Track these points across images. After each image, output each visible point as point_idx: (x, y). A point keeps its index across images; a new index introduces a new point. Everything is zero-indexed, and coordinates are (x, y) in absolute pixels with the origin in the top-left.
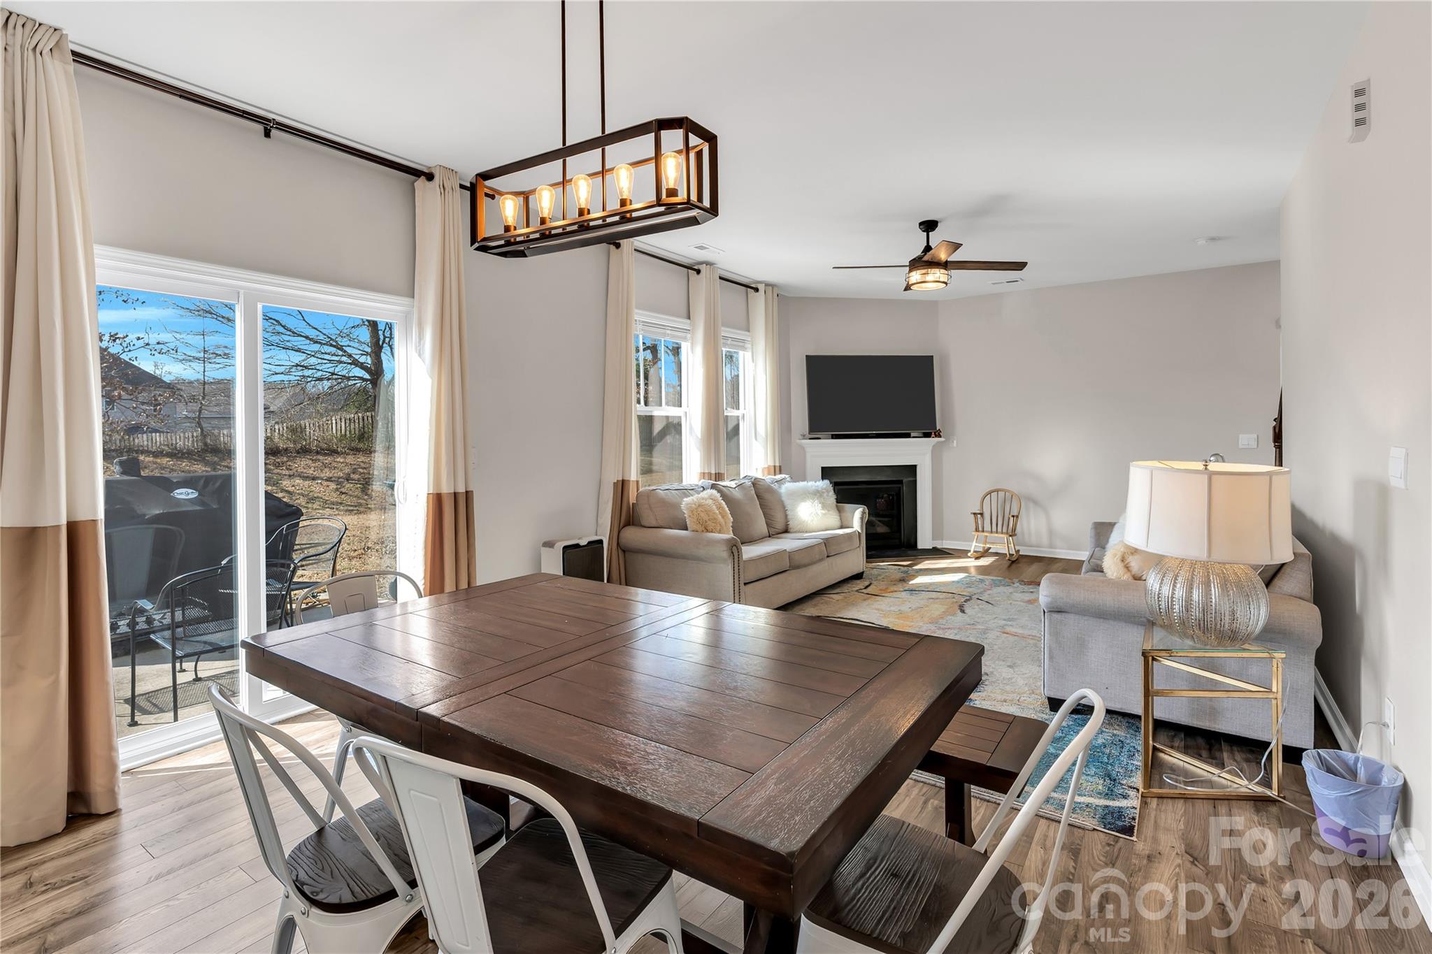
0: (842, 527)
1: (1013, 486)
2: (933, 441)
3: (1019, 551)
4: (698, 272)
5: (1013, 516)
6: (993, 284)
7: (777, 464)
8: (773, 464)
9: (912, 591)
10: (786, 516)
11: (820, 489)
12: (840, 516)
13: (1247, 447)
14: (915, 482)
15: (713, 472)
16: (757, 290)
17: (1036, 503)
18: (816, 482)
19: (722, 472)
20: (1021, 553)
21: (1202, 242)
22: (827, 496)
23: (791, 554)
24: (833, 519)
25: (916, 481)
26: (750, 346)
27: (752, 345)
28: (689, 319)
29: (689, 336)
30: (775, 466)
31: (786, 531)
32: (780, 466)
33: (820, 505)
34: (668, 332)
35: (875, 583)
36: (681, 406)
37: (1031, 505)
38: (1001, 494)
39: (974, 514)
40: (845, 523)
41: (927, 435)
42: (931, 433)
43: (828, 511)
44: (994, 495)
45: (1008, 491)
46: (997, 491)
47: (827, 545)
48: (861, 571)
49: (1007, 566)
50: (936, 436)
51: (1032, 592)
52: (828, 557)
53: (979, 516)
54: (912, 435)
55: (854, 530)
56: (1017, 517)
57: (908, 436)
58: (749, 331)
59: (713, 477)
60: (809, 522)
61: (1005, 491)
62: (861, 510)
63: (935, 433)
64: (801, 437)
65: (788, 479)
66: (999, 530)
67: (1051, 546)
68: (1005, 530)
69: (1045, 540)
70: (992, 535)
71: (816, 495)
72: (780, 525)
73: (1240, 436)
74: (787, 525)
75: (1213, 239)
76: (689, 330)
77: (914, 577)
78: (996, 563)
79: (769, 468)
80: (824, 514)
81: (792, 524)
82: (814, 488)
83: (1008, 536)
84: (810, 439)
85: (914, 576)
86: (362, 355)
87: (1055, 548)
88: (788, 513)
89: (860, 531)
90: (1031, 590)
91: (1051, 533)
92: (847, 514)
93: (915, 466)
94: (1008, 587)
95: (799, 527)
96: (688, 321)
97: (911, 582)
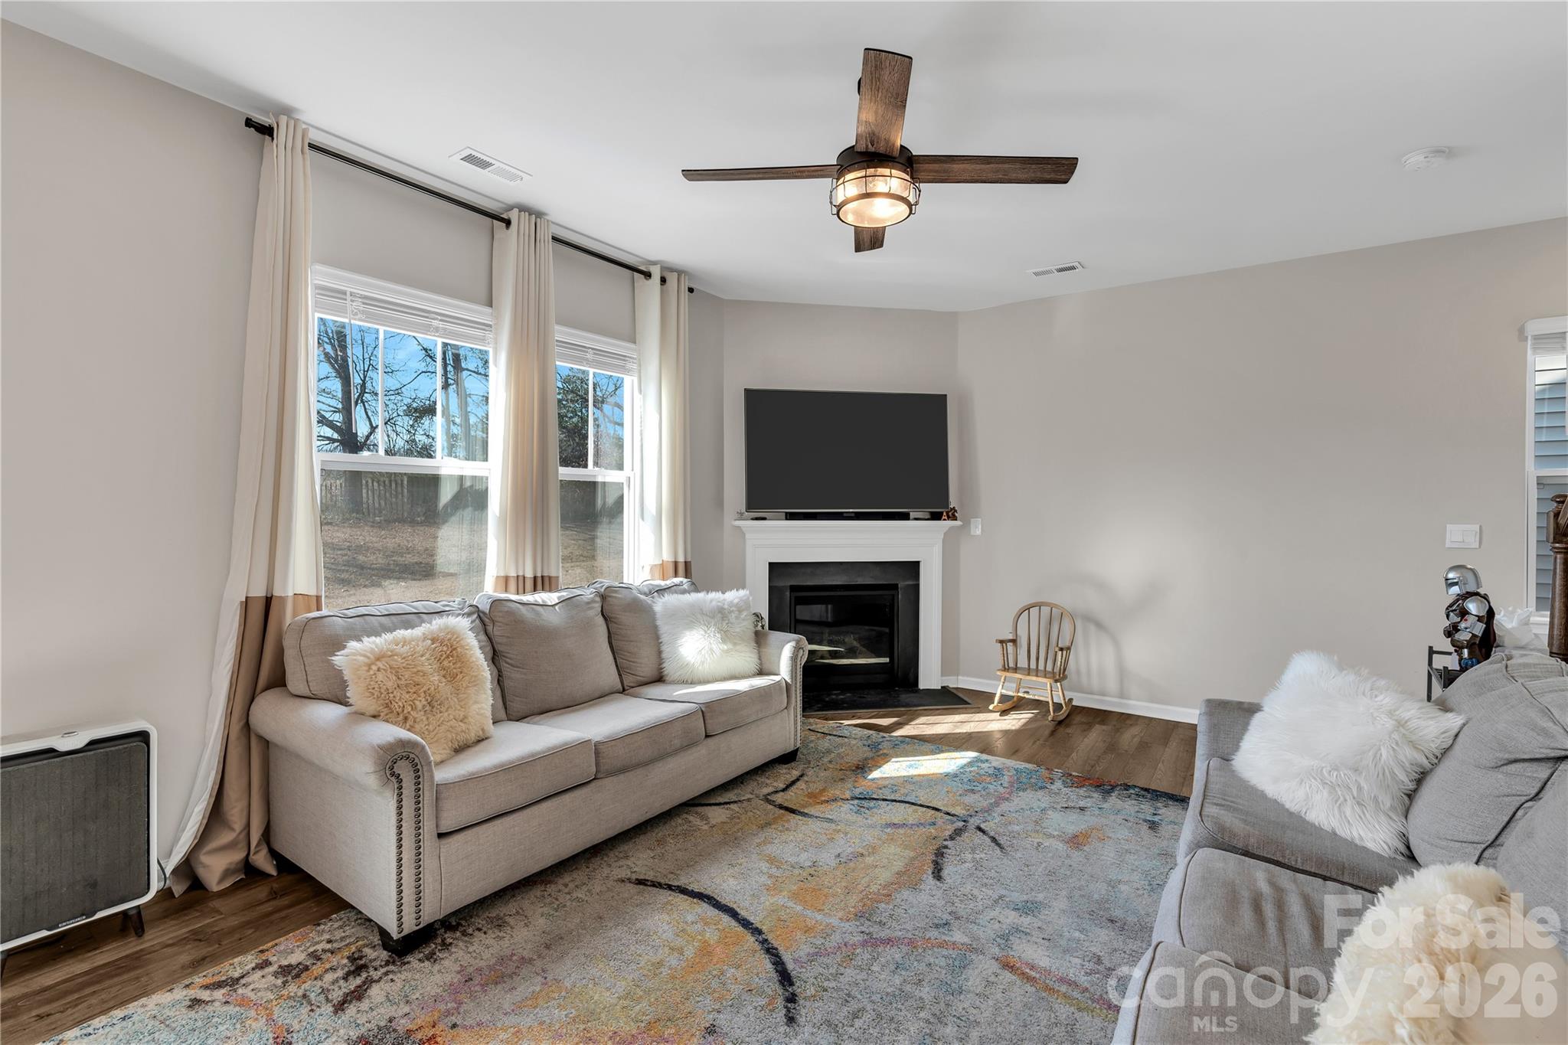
0: (761, 673)
1: (1064, 598)
2: (945, 524)
3: (1071, 700)
4: (508, 223)
5: (1061, 649)
6: (1036, 274)
7: (681, 559)
8: (671, 559)
9: (864, 799)
10: (660, 652)
11: (726, 606)
12: (759, 653)
13: (1462, 546)
14: (917, 588)
15: (529, 574)
16: (648, 275)
17: (1099, 625)
18: (723, 593)
19: (553, 574)
20: (1074, 703)
21: (1416, 159)
22: (737, 618)
23: (598, 749)
24: (746, 658)
25: (919, 585)
26: (635, 366)
27: (640, 366)
28: (490, 305)
29: (490, 336)
30: (676, 563)
31: (660, 679)
32: (686, 563)
33: (718, 635)
34: (435, 323)
35: (810, 772)
36: (487, 461)
37: (1092, 628)
38: (1045, 610)
39: (1001, 642)
40: (766, 667)
41: (936, 516)
42: (942, 513)
43: (735, 644)
44: (1034, 611)
45: (1056, 606)
46: (1039, 605)
47: (708, 716)
48: (792, 748)
49: (1047, 732)
50: (949, 517)
51: (1082, 809)
52: (707, 736)
53: (1010, 646)
54: (912, 515)
55: (777, 678)
56: (1069, 648)
57: (905, 517)
58: (635, 343)
59: (529, 585)
60: (696, 665)
61: (1052, 606)
62: (793, 644)
63: (947, 513)
64: (737, 516)
65: (685, 586)
66: (1041, 667)
67: (1122, 695)
68: (1049, 668)
69: (1112, 685)
70: (1028, 678)
71: (713, 617)
72: (646, 670)
73: (1449, 527)
74: (660, 670)
75: (1439, 152)
76: (490, 326)
77: (885, 758)
78: (1033, 726)
79: (662, 565)
80: (727, 651)
81: (669, 668)
82: (714, 603)
83: (1051, 681)
84: (752, 519)
85: (886, 755)
86: (335, 412)
87: (1130, 699)
88: (663, 648)
89: (789, 681)
90: (1082, 804)
91: (1122, 672)
92: (769, 651)
93: (917, 563)
94: (1040, 793)
95: (678, 674)
96: (488, 310)
97: (876, 774)
